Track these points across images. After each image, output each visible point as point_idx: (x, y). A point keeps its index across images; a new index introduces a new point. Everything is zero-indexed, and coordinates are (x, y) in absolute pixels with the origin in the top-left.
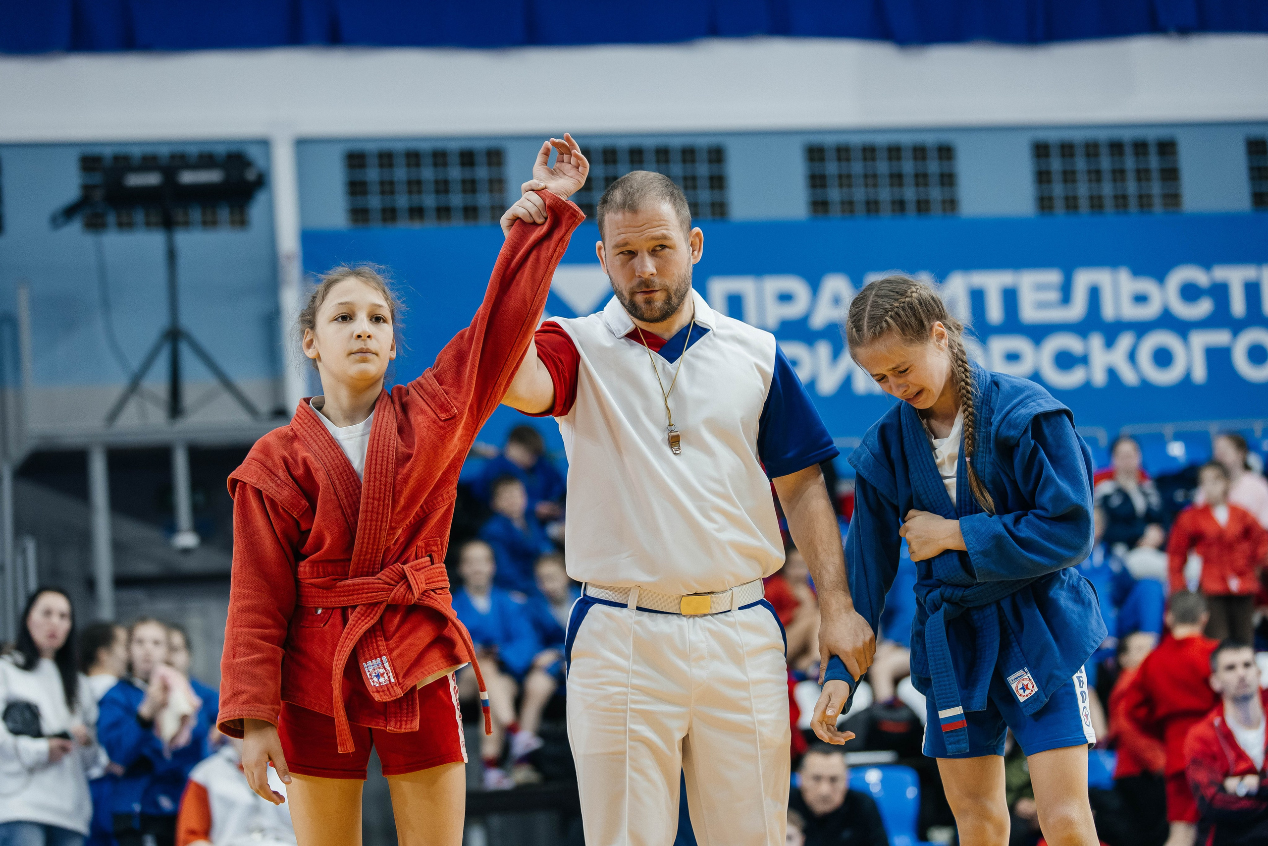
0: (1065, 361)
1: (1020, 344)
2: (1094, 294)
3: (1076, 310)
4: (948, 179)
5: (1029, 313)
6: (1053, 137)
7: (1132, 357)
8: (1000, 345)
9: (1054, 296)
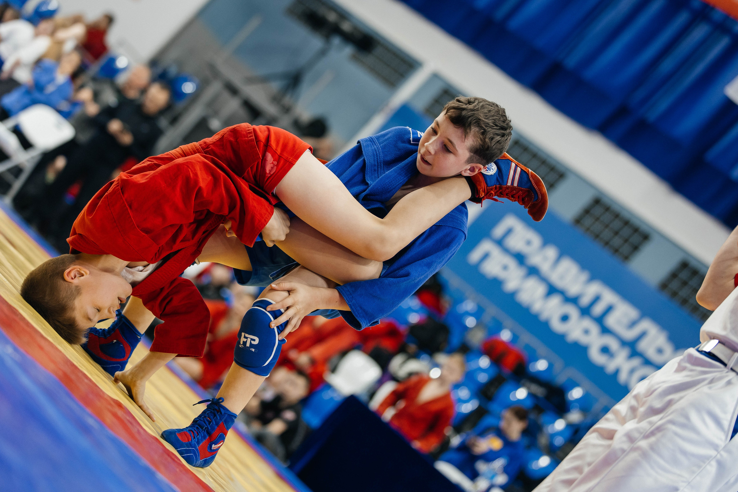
0: (605, 350)
1: (594, 329)
2: (643, 335)
3: (630, 335)
4: (636, 248)
5: (611, 321)
6: (693, 263)
7: (632, 371)
8: (587, 323)
9: (626, 321)
